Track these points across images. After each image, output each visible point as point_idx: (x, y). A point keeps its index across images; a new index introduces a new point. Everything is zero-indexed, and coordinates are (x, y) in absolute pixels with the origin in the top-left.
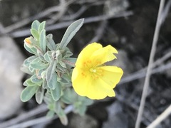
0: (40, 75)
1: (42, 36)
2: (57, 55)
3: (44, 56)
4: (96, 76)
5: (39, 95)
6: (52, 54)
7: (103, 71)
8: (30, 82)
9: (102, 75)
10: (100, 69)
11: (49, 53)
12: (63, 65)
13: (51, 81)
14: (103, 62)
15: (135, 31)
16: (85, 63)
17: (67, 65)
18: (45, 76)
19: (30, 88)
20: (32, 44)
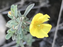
0: (15, 28)
1: (16, 11)
2: (22, 19)
3: (17, 20)
4: (40, 28)
5: (13, 37)
6: (20, 19)
7: (43, 26)
8: (10, 31)
9: (43, 28)
10: (42, 25)
11: (19, 18)
12: (25, 23)
13: (20, 30)
14: (43, 22)
16: (35, 22)
17: (26, 24)
18: (17, 28)
19: (10, 34)
20: (12, 14)
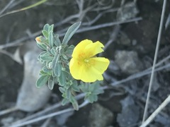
2: (60, 50)
3: (51, 51)
4: (89, 65)
5: (51, 82)
6: (57, 49)
8: (42, 72)
9: (94, 64)
10: (92, 60)
11: (54, 48)
12: (65, 57)
14: (94, 55)
15: (144, 34)
16: (80, 55)
18: (51, 66)
